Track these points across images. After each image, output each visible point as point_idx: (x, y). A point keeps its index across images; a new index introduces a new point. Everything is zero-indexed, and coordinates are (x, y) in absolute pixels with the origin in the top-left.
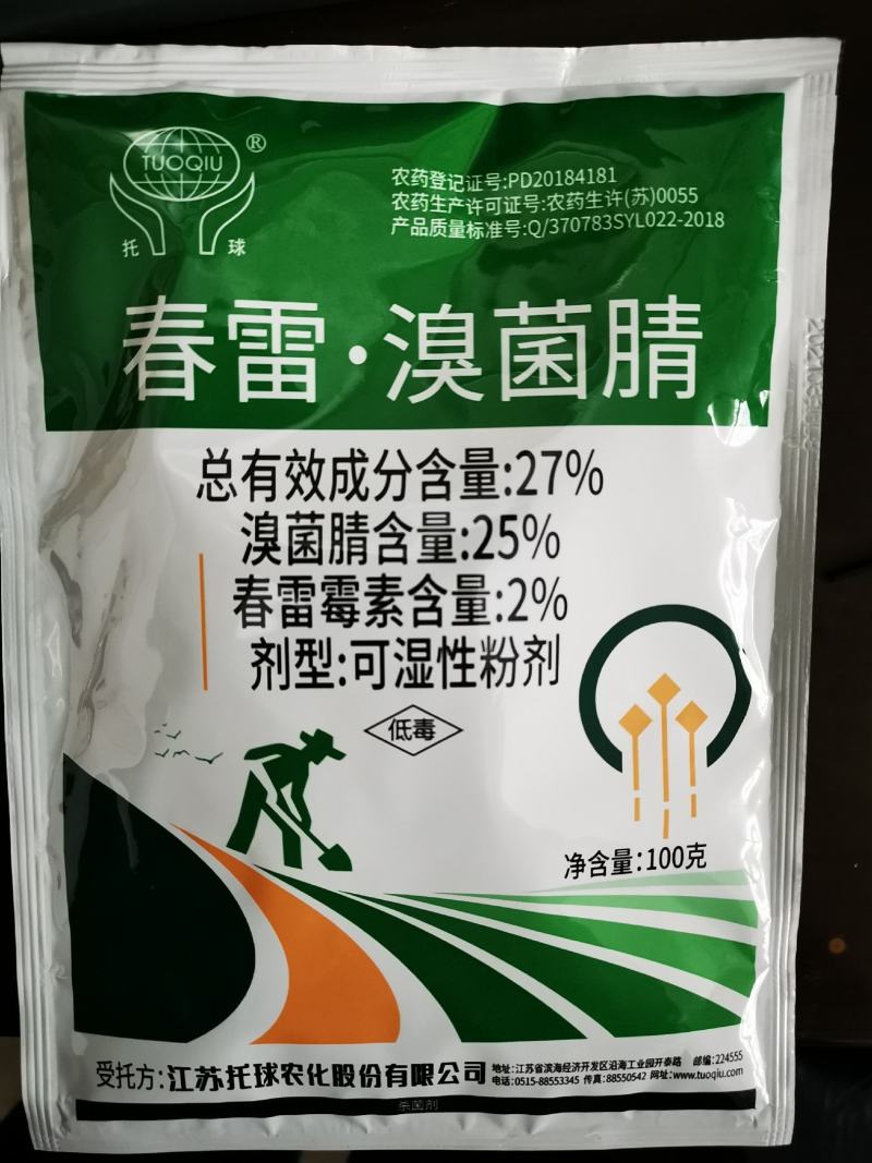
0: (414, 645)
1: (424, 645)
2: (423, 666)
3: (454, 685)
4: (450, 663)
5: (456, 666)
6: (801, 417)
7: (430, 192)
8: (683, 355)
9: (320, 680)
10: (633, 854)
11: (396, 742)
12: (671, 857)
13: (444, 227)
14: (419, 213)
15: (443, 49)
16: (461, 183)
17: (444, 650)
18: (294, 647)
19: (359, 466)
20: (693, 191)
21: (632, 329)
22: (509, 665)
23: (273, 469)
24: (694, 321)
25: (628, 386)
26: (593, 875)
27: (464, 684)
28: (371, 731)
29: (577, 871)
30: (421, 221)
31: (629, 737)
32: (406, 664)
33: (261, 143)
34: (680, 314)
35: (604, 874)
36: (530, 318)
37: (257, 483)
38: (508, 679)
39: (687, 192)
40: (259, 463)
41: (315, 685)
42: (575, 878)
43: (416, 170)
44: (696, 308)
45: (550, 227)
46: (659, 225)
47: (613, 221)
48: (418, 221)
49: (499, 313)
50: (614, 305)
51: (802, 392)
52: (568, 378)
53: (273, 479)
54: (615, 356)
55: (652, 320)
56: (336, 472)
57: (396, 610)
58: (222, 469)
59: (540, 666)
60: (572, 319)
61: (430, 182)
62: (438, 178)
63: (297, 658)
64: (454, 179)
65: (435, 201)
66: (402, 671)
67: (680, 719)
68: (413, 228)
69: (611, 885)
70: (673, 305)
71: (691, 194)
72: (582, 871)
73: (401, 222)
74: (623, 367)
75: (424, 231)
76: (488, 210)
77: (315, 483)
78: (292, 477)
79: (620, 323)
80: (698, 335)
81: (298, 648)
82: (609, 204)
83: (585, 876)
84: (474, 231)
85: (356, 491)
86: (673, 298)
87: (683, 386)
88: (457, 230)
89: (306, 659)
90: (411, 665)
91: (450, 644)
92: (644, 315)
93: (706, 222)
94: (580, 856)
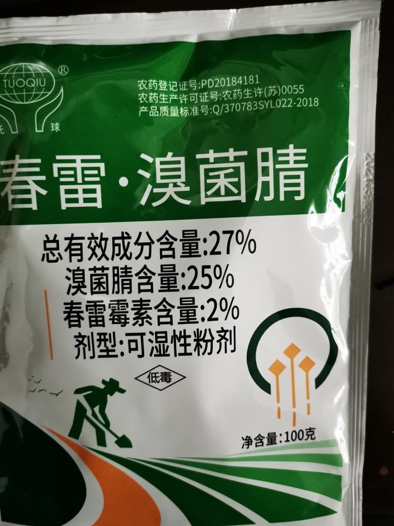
0: (159, 335)
1: (164, 335)
2: (164, 345)
3: (180, 354)
4: (178, 344)
5: (181, 345)
6: (363, 206)
7: (159, 92)
8: (298, 177)
9: (111, 353)
10: (277, 434)
11: (151, 384)
12: (297, 435)
13: (167, 111)
14: (153, 104)
15: (164, 13)
16: (176, 86)
17: (174, 336)
18: (96, 337)
19: (126, 241)
20: (301, 87)
21: (270, 164)
22: (209, 344)
23: (81, 244)
24: (303, 158)
25: (268, 195)
26: (256, 446)
27: (186, 354)
28: (138, 378)
29: (248, 445)
30: (155, 108)
31: (274, 377)
32: (154, 344)
33: (66, 70)
34: (295, 155)
35: (263, 445)
36: (215, 159)
37: (73, 252)
38: (208, 350)
39: (298, 87)
40: (74, 241)
41: (108, 356)
42: (247, 448)
43: (151, 81)
44: (304, 151)
45: (224, 109)
46: (283, 106)
47: (258, 105)
48: (153, 108)
49: (198, 156)
50: (260, 151)
51: (363, 193)
52: (236, 191)
53: (81, 249)
54: (261, 179)
55: (281, 159)
56: (114, 245)
57: (148, 317)
58: (54, 245)
59: (226, 343)
60: (237, 159)
61: (159, 87)
62: (163, 85)
63: (98, 342)
64: (172, 84)
65: (162, 97)
66: (153, 348)
67: (300, 366)
68: (150, 112)
69: (266, 450)
70: (291, 150)
71: (300, 88)
72: (251, 444)
73: (144, 109)
74: (266, 185)
75: (156, 113)
76: (191, 100)
77: (104, 251)
78: (91, 248)
79: (263, 161)
80: (306, 166)
81: (98, 337)
82: (256, 96)
83: (252, 447)
84: (184, 112)
85: (125, 254)
86: (291, 146)
87: (298, 193)
88: (174, 112)
89: (103, 343)
90: (157, 345)
91: (178, 333)
92: (276, 156)
93: (309, 104)
94: (250, 437)
